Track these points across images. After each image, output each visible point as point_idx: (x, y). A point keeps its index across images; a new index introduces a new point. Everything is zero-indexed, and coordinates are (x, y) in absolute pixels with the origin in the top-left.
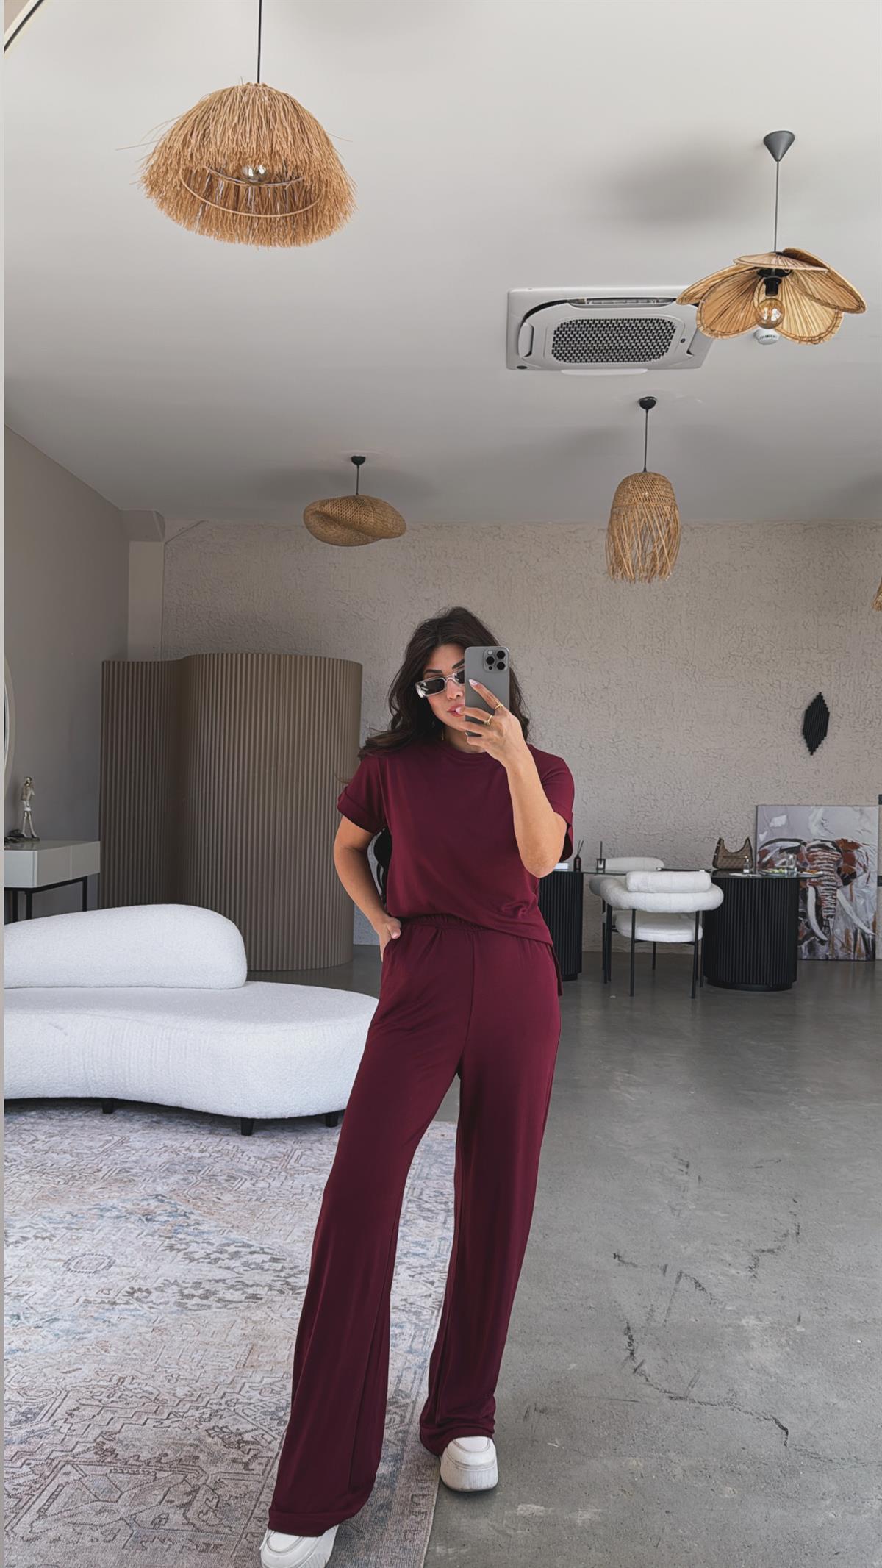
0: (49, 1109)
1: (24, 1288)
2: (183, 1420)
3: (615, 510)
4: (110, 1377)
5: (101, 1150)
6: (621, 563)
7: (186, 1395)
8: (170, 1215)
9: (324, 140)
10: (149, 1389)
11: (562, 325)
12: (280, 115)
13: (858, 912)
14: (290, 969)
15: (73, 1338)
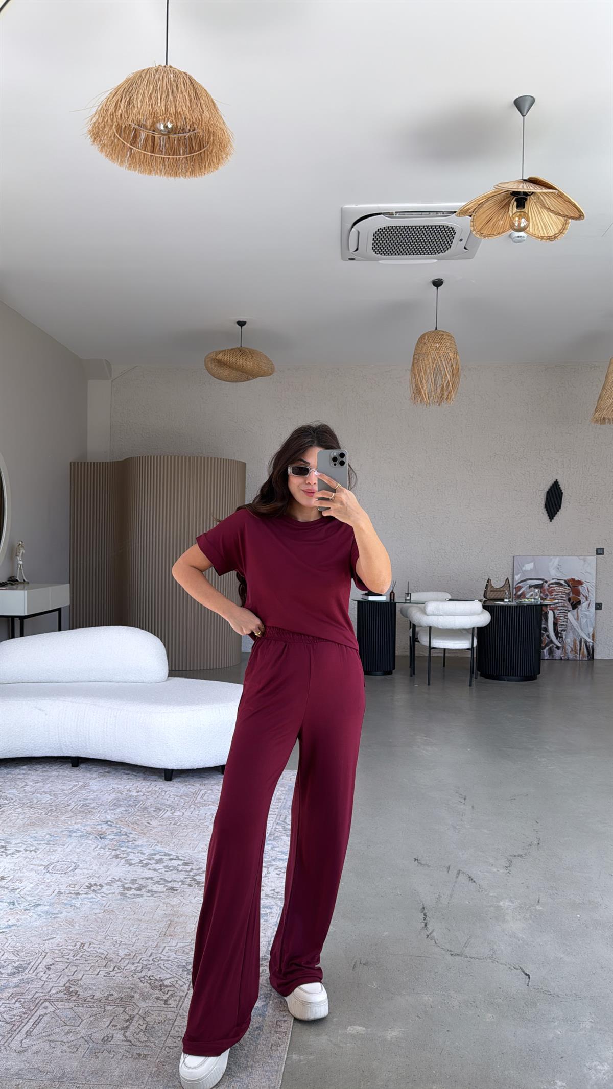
0: (36, 764)
1: (17, 884)
2: (124, 971)
3: (416, 356)
4: (74, 943)
5: (70, 792)
6: (420, 392)
7: (126, 955)
8: (116, 834)
9: (211, 103)
10: (101, 951)
11: (378, 230)
12: (181, 87)
13: (582, 627)
14: (199, 669)
15: (51, 917)
